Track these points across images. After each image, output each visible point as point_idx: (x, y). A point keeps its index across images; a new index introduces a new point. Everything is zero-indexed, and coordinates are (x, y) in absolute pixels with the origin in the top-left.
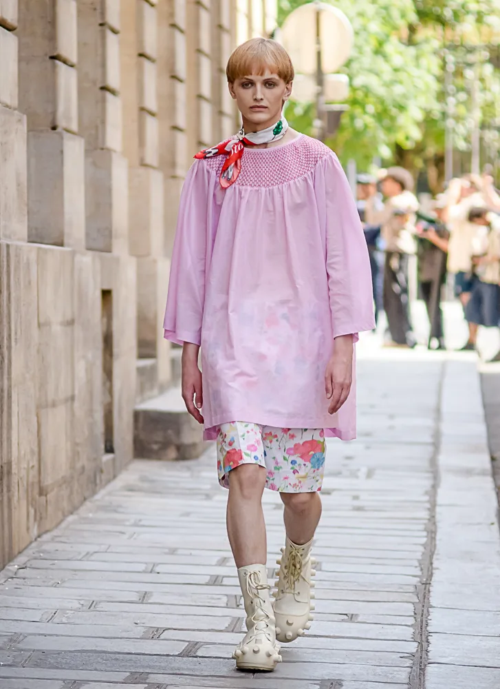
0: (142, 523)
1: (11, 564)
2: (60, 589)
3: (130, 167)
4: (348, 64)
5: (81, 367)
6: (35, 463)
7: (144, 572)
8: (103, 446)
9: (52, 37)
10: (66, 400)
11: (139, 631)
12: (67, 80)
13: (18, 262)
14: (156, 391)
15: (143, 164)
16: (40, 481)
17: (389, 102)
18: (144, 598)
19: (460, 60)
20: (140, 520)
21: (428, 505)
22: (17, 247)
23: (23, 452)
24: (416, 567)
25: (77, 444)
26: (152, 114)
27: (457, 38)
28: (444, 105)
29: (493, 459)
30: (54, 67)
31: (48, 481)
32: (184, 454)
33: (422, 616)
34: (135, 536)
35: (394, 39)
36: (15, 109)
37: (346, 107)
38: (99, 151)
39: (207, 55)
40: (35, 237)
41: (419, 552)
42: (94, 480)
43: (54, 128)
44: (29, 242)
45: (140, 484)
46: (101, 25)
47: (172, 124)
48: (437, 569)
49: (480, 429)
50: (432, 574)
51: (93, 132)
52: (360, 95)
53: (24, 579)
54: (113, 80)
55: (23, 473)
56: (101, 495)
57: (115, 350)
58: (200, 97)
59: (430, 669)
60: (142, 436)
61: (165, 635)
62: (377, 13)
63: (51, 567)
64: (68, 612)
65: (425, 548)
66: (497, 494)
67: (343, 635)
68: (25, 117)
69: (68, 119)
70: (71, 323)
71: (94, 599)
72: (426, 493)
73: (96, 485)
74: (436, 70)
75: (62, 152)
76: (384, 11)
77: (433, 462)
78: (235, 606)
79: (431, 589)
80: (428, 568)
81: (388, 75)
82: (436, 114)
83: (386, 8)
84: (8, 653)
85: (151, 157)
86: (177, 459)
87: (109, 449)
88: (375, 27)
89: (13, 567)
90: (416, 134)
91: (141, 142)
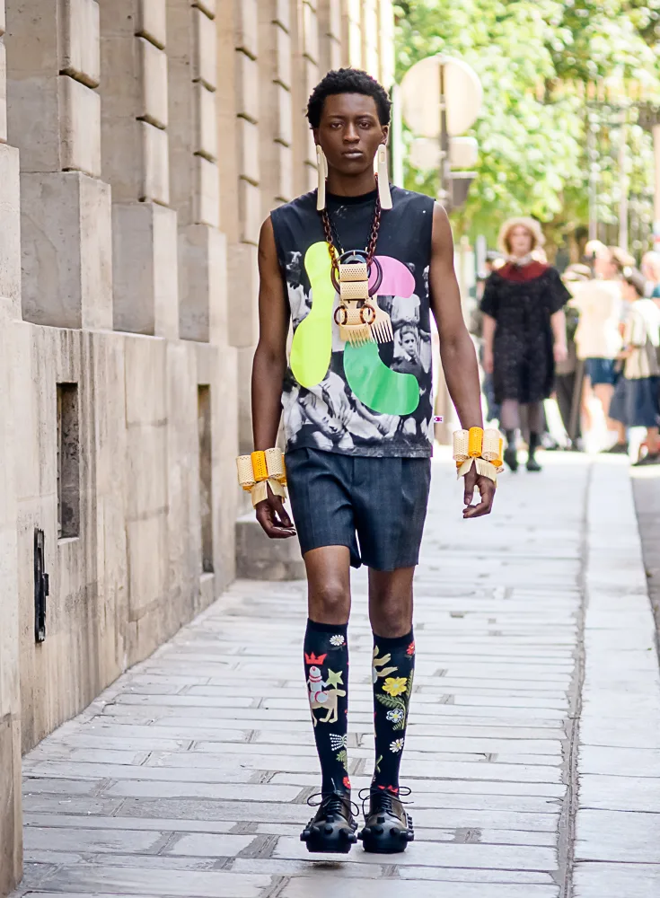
0: (247, 652)
1: (98, 699)
2: (155, 728)
3: (229, 244)
4: (476, 126)
5: (175, 474)
6: (123, 583)
7: (250, 707)
8: (201, 565)
9: (140, 95)
10: (159, 512)
11: (246, 775)
12: (157, 145)
13: (102, 353)
15: (245, 241)
16: (129, 605)
17: (524, 171)
18: (251, 737)
19: (605, 120)
20: (245, 649)
21: (575, 629)
22: (102, 337)
23: (109, 572)
24: (564, 699)
25: (172, 562)
26: (254, 184)
27: (601, 95)
28: (586, 172)
29: (648, 576)
30: (142, 130)
31: (139, 604)
32: (295, 571)
33: (571, 755)
34: (239, 667)
35: (529, 97)
36: (98, 178)
37: (475, 175)
38: (193, 225)
40: (122, 324)
41: (565, 683)
42: (191, 603)
43: (142, 200)
44: (115, 330)
45: (245, 608)
46: (195, 81)
47: (277, 196)
48: (588, 701)
49: (634, 541)
50: (581, 707)
51: (187, 203)
52: (490, 160)
53: (113, 716)
54: (209, 144)
55: (110, 595)
56: (199, 620)
57: (214, 454)
58: (308, 163)
59: (581, 815)
60: (244, 554)
61: (277, 779)
62: (509, 68)
63: (145, 702)
64: (164, 753)
65: (573, 677)
66: (654, 615)
67: (480, 778)
68: (109, 187)
69: (158, 188)
70: (164, 423)
71: (192, 738)
72: (573, 615)
73: (194, 609)
74: (579, 134)
75: (151, 227)
76: (516, 66)
77: (580, 580)
78: (356, 746)
79: (581, 724)
80: (577, 700)
81: (522, 138)
82: (578, 183)
83: (520, 61)
84: (96, 801)
85: (253, 233)
86: (286, 579)
87: (208, 568)
88: (507, 82)
89: (100, 703)
90: (555, 206)
91: (242, 216)
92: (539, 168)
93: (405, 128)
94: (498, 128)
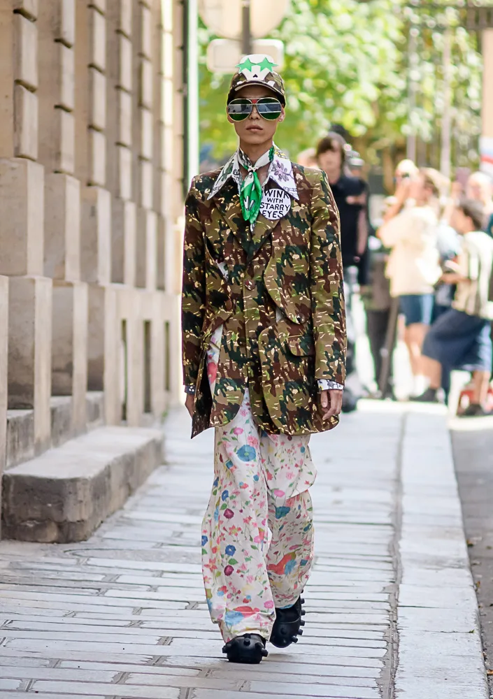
0: (14, 625)
4: (280, 28)
7: (18, 690)
14: (31, 452)
15: (19, 155)
17: (332, 77)
20: (11, 622)
21: (387, 606)
24: (374, 688)
26: (32, 90)
29: (470, 546)
32: (68, 534)
34: (4, 644)
39: (101, 13)
41: (375, 669)
45: (9, 574)
47: (57, 103)
48: (402, 690)
49: (454, 506)
52: (295, 64)
58: (92, 66)
60: (12, 512)
65: (384, 663)
66: (476, 591)
72: (384, 590)
74: (397, 35)
77: (393, 549)
80: (390, 690)
85: (29, 145)
86: (58, 542)
90: (368, 117)
91: (17, 126)
92: (351, 74)
93: (202, 24)
94: (304, 29)
